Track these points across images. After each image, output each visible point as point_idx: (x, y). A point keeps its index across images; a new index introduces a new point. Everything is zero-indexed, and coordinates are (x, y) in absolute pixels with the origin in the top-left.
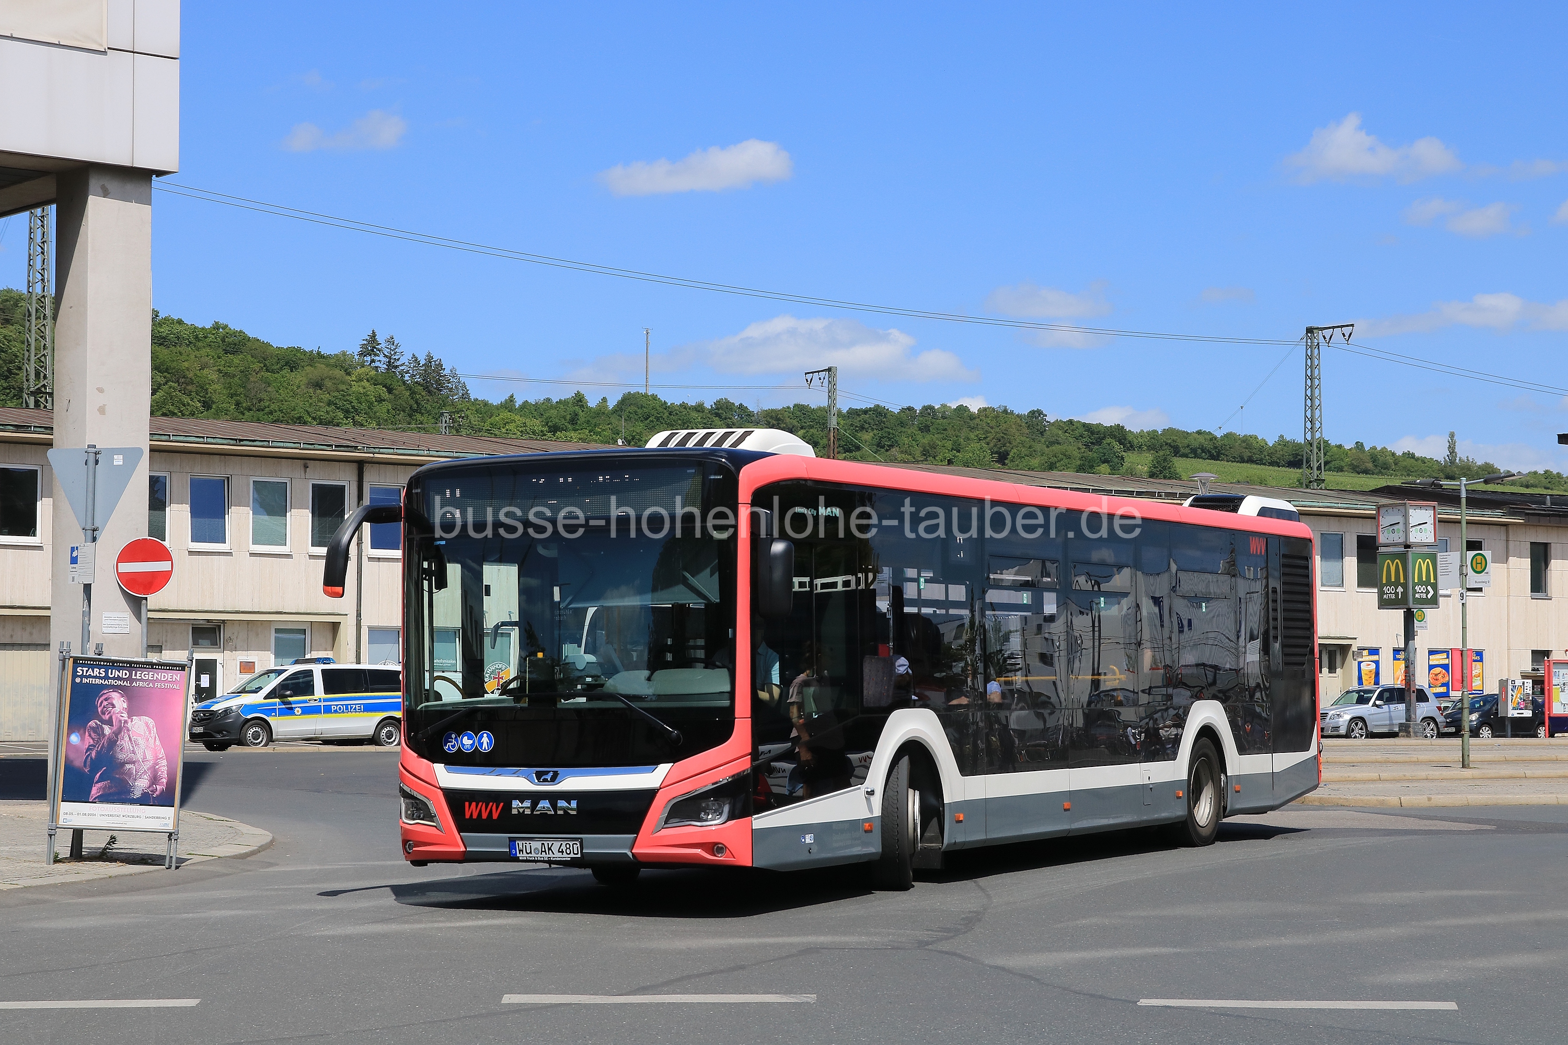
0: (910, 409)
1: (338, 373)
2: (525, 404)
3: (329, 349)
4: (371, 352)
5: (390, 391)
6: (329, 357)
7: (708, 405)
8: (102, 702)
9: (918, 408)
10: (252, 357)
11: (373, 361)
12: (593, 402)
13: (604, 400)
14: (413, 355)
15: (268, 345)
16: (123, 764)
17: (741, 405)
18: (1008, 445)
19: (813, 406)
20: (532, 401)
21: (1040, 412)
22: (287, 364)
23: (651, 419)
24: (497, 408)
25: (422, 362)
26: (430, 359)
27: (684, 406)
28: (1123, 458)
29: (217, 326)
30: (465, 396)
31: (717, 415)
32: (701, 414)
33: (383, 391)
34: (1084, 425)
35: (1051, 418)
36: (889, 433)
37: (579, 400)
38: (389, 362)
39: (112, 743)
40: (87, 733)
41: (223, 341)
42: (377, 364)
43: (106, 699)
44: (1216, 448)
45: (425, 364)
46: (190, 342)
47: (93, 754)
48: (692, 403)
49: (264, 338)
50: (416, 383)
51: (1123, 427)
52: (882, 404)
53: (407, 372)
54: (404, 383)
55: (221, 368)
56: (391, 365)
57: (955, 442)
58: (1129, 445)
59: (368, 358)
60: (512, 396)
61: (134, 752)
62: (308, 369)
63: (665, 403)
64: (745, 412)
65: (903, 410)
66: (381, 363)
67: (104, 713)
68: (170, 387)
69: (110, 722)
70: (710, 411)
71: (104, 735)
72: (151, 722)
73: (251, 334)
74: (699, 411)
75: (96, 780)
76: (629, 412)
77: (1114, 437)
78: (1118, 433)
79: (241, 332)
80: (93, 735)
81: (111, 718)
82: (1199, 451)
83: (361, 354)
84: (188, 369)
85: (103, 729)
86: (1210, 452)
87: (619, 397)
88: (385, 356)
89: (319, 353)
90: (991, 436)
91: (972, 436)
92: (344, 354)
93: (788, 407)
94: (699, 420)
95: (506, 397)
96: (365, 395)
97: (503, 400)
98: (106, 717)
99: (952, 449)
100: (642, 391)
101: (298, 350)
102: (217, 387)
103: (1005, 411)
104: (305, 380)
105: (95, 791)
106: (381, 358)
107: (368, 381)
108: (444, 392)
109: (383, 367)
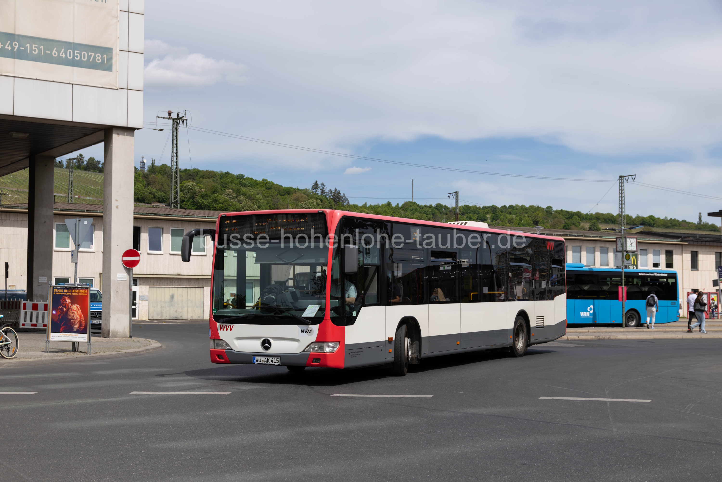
0: (505, 206)
1: (304, 195)
2: (371, 206)
3: (300, 188)
4: (316, 188)
5: (322, 201)
6: (302, 190)
7: (434, 205)
8: (62, 300)
9: (507, 206)
10: (275, 190)
11: (316, 191)
12: (394, 205)
13: (398, 204)
14: (330, 189)
15: (281, 186)
16: (70, 320)
17: (445, 205)
18: (539, 218)
19: (471, 205)
20: (373, 205)
21: (550, 207)
22: (286, 193)
23: (414, 210)
24: (361, 207)
25: (333, 191)
26: (336, 190)
27: (425, 206)
28: (580, 223)
29: (263, 180)
30: (348, 203)
31: (436, 209)
32: (431, 209)
33: (319, 201)
34: (566, 211)
35: (555, 209)
36: (497, 215)
37: (389, 204)
38: (322, 191)
39: (67, 313)
40: (58, 310)
41: (265, 185)
42: (318, 192)
43: (64, 299)
44: (614, 219)
45: (333, 192)
46: (254, 185)
47: (61, 317)
48: (428, 204)
49: (280, 184)
50: (332, 199)
51: (580, 212)
52: (495, 205)
53: (328, 195)
54: (327, 199)
55: (264, 194)
56: (323, 192)
57: (520, 218)
58: (582, 218)
59: (315, 190)
60: (366, 203)
61: (73, 316)
62: (294, 194)
63: (419, 205)
64: (447, 208)
65: (502, 207)
66: (319, 192)
67: (63, 304)
68: (247, 201)
69: (65, 307)
70: (434, 208)
71: (64, 311)
72: (78, 306)
73: (275, 183)
74: (430, 208)
75: (62, 325)
76: (406, 208)
77: (577, 215)
78: (578, 214)
79: (272, 182)
80: (60, 310)
81: (65, 305)
82: (608, 220)
83: (312, 189)
84: (253, 195)
85: (63, 309)
86: (611, 220)
87: (403, 203)
88: (321, 189)
89: (298, 189)
90: (533, 215)
91: (526, 215)
92: (306, 189)
93: (462, 206)
94: (430, 210)
95: (364, 203)
96: (313, 203)
97: (363, 204)
98: (64, 305)
99: (519, 220)
100: (411, 201)
101: (291, 188)
102: (262, 201)
103: (538, 207)
104: (293, 198)
105: (61, 329)
106: (319, 190)
107: (314, 198)
108: (341, 202)
109: (320, 193)
